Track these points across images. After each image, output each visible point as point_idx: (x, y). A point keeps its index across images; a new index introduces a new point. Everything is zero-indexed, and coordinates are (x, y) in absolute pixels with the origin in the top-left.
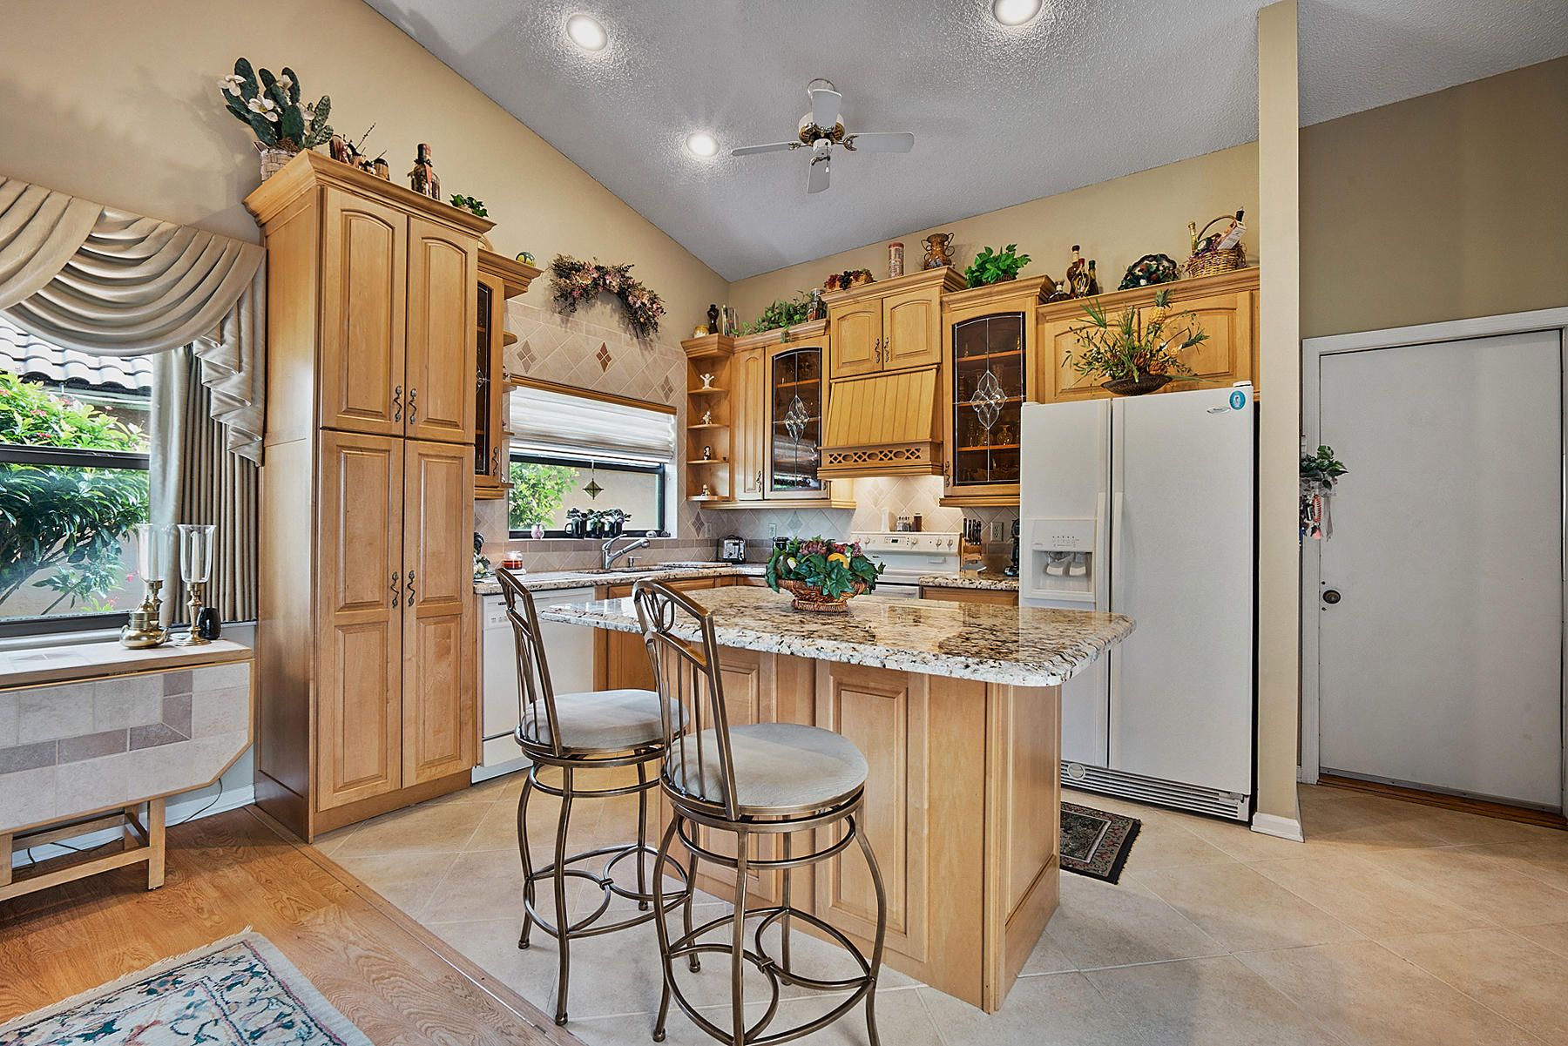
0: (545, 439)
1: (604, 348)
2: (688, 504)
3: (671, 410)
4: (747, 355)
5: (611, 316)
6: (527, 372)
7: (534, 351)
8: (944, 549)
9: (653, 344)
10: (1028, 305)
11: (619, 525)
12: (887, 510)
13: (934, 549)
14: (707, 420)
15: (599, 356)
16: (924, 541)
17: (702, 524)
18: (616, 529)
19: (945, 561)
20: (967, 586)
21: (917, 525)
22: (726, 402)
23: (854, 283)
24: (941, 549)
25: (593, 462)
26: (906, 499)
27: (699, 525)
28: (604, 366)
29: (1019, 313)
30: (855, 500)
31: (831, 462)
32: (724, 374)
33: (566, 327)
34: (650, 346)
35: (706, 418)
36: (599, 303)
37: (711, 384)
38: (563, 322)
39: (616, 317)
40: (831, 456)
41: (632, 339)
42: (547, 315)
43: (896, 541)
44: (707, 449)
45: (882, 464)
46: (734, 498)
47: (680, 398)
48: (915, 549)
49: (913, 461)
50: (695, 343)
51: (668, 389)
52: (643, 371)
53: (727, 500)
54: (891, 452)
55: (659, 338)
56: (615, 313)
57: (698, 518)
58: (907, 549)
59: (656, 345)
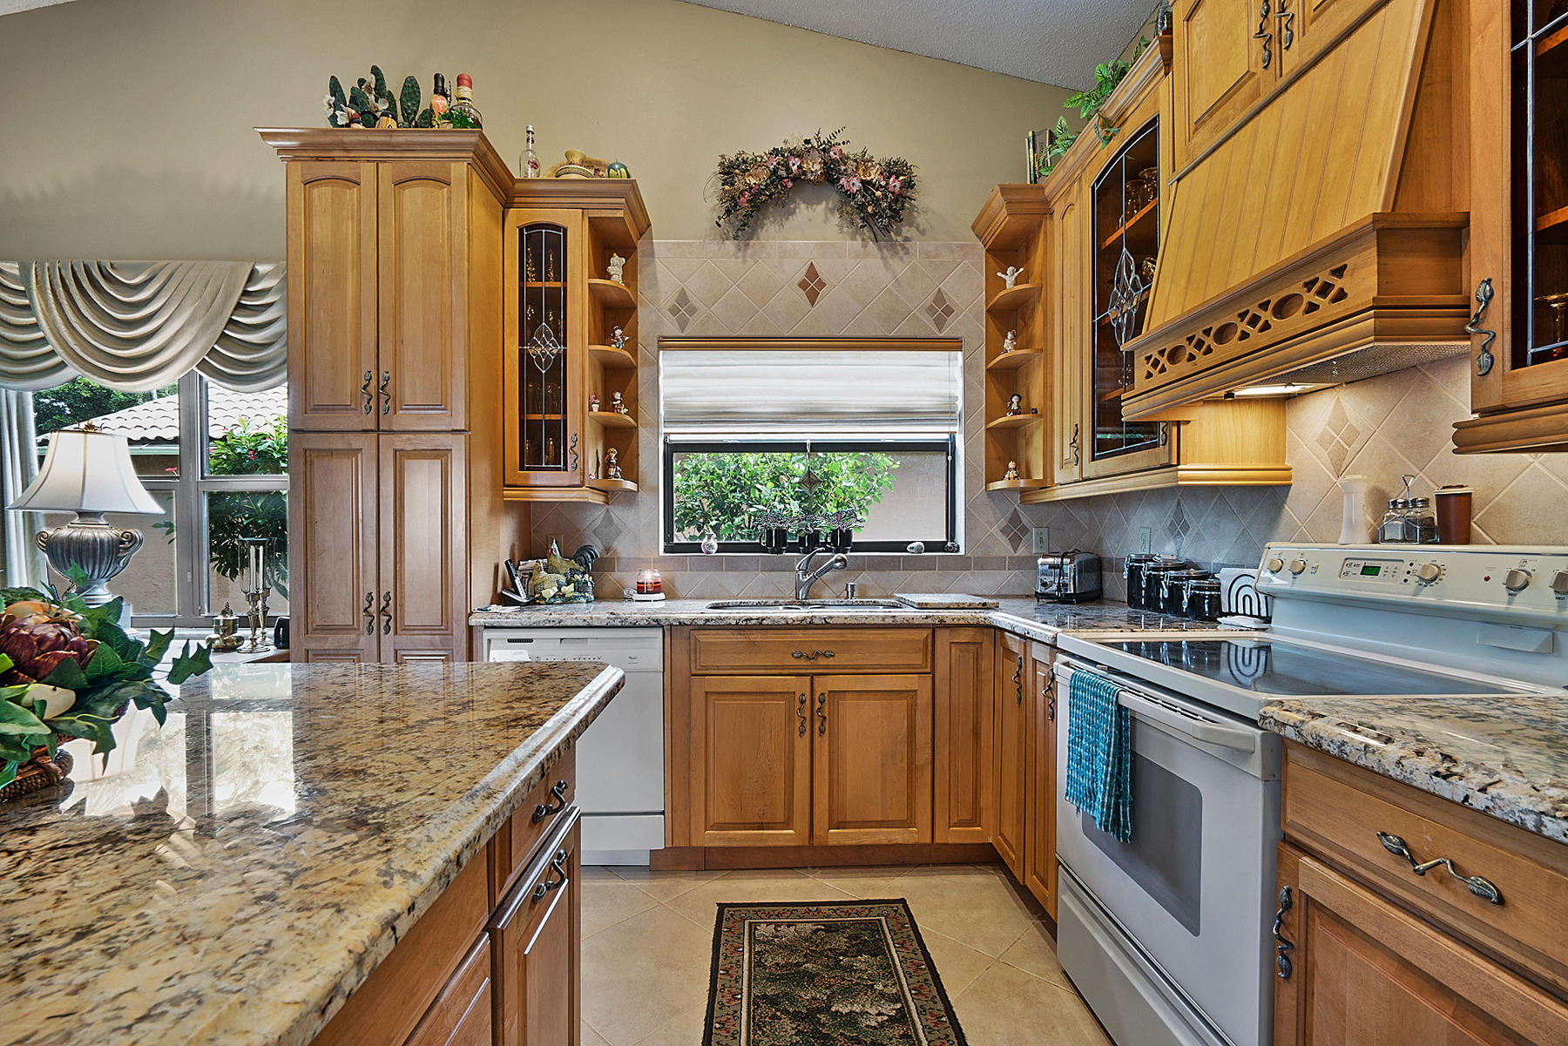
0: (716, 418)
1: (812, 272)
2: (989, 496)
3: (953, 344)
5: (826, 221)
6: (683, 331)
7: (694, 300)
9: (908, 245)
11: (848, 534)
13: (1497, 602)
14: (1009, 348)
15: (803, 285)
17: (1025, 530)
18: (842, 540)
20: (1421, 780)
22: (1040, 308)
25: (808, 442)
27: (1017, 532)
28: (813, 297)
30: (1288, 464)
32: (1038, 257)
33: (744, 256)
34: (903, 247)
35: (1007, 344)
36: (803, 206)
38: (739, 250)
39: (835, 219)
41: (864, 246)
42: (714, 247)
43: (1377, 570)
44: (1014, 399)
45: (1246, 345)
46: (1052, 481)
47: (971, 319)
48: (1428, 597)
51: (942, 309)
52: (888, 292)
53: (1043, 485)
54: (1264, 306)
55: (923, 233)
56: (833, 213)
57: (1014, 519)
58: (1404, 595)
59: (917, 245)
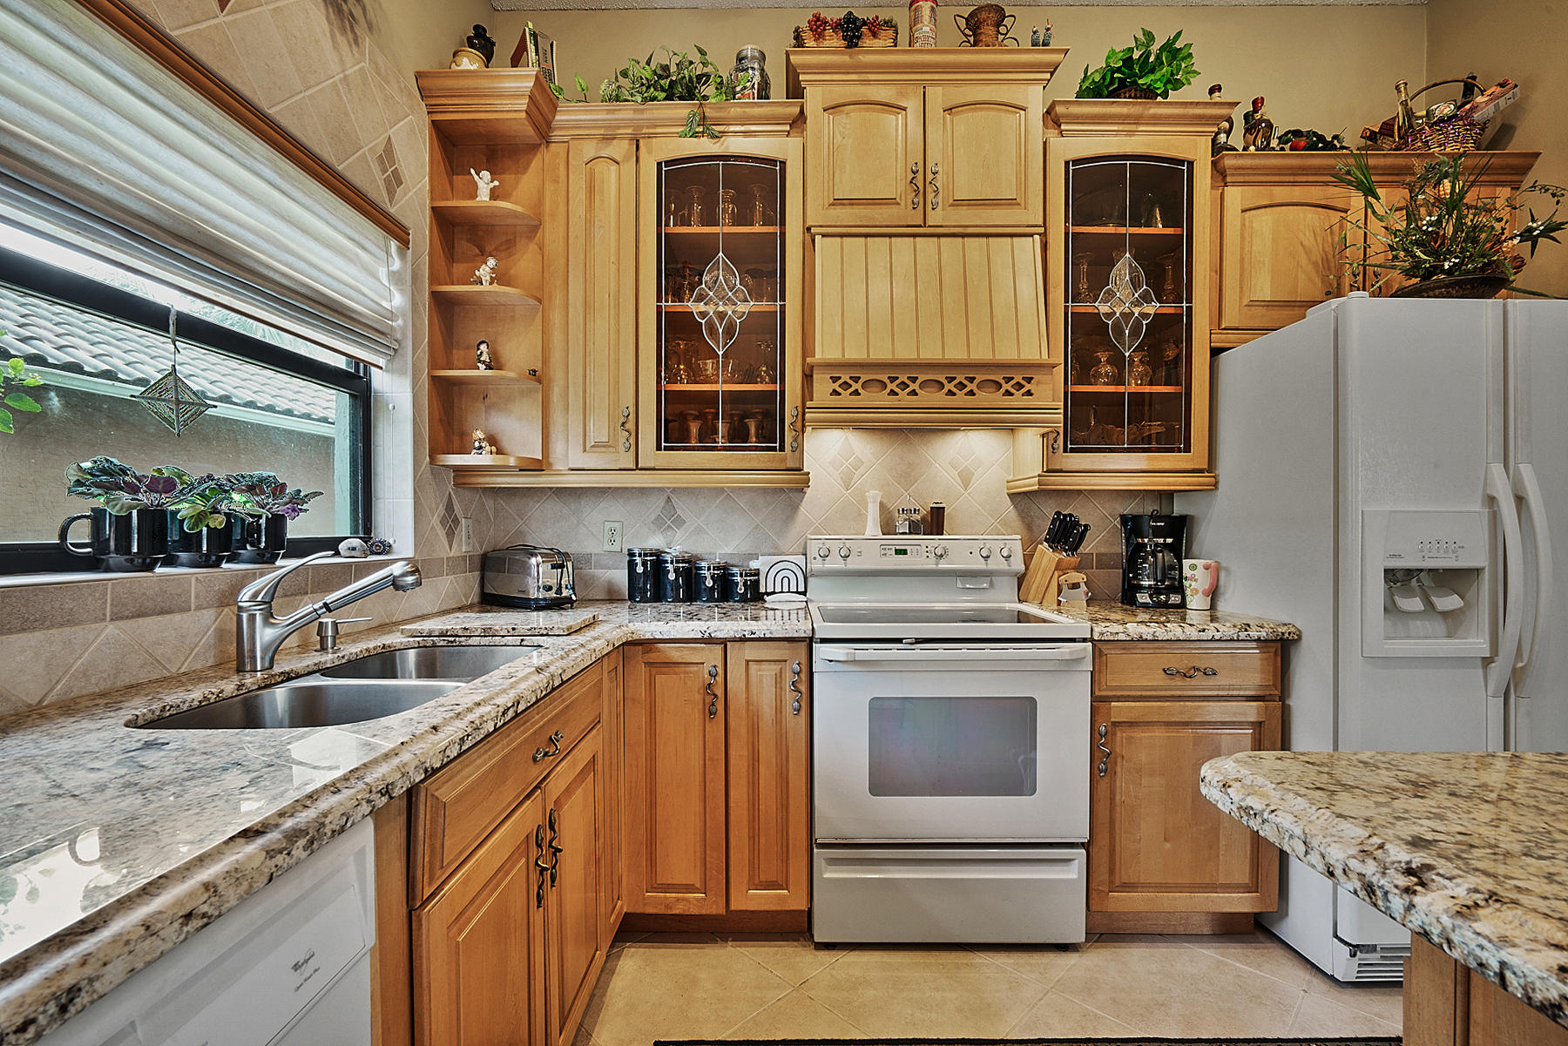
2: (437, 471)
4: (589, 149)
8: (997, 563)
10: (1198, 150)
11: (277, 522)
12: (873, 498)
13: (980, 565)
14: (486, 279)
16: (958, 549)
17: (456, 521)
19: (991, 584)
21: (934, 522)
22: (533, 247)
23: (868, 42)
24: (992, 565)
26: (907, 477)
27: (451, 523)
29: (1181, 162)
31: (835, 393)
32: (527, 183)
35: (484, 272)
37: (494, 195)
40: (834, 379)
43: (904, 552)
44: (483, 347)
46: (550, 465)
47: (415, 208)
48: (943, 565)
49: (1018, 400)
50: (451, 83)
51: (391, 171)
52: (334, 85)
53: (537, 467)
57: (449, 508)
58: (930, 565)
